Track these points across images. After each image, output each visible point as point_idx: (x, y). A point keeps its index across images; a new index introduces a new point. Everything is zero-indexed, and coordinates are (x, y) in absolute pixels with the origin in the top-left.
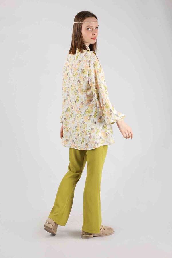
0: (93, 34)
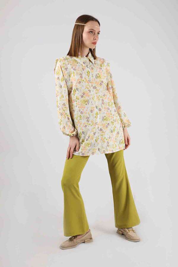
0: (94, 39)
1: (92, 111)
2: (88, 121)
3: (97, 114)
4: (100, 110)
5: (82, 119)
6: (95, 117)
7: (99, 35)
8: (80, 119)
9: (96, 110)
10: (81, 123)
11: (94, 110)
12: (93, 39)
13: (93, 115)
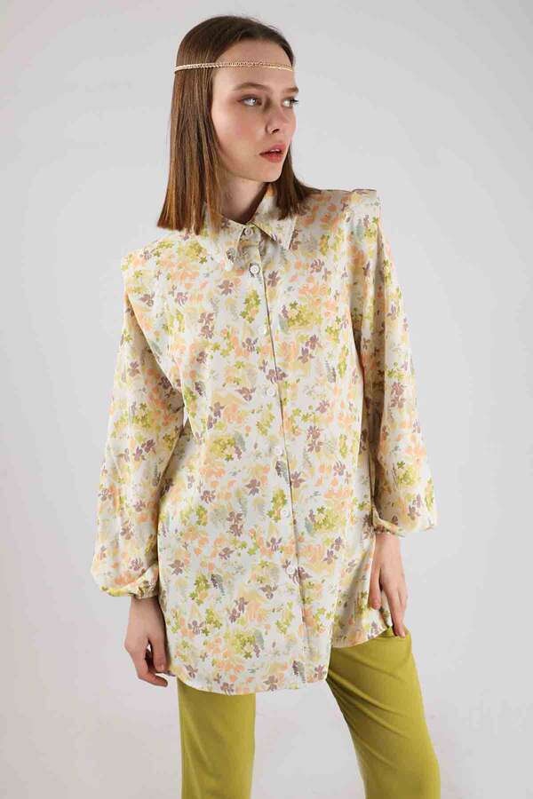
1: (253, 486)
2: (236, 530)
3: (280, 499)
4: (294, 481)
5: (208, 521)
6: (270, 514)
7: (294, 106)
8: (199, 523)
9: (276, 483)
10: (206, 540)
11: (264, 479)
12: (261, 131)
13: (260, 506)
